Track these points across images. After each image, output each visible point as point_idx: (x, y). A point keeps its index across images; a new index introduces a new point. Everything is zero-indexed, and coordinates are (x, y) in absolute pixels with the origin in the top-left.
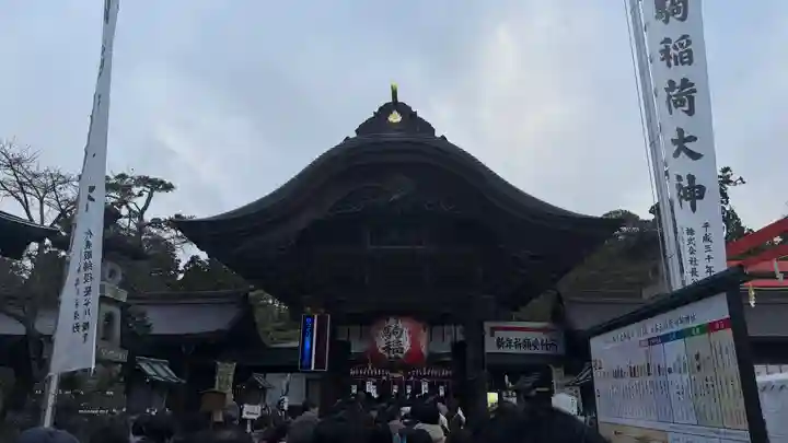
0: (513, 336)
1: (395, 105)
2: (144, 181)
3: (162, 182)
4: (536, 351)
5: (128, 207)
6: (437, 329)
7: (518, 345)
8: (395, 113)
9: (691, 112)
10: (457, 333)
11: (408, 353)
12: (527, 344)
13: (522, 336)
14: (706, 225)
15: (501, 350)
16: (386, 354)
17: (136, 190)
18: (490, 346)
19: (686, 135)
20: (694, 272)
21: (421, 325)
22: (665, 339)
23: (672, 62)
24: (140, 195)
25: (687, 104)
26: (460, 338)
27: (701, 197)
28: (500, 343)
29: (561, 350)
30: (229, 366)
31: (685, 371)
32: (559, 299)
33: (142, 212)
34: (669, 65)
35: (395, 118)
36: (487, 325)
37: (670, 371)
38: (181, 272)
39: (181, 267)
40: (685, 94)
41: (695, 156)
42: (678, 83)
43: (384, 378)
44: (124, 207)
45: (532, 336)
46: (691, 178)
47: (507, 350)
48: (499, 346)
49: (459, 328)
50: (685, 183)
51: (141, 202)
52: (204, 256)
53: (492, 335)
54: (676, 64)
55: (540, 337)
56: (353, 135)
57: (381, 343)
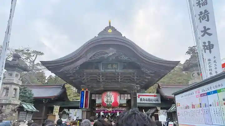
0: (145, 98)
1: (110, 27)
2: (35, 52)
3: (40, 52)
4: (152, 102)
5: (30, 60)
6: (122, 95)
7: (146, 100)
8: (110, 29)
9: (208, 20)
10: (128, 97)
11: (113, 103)
12: (149, 100)
13: (148, 97)
14: (215, 57)
15: (141, 102)
16: (107, 103)
17: (32, 55)
18: (138, 101)
19: (207, 28)
20: (211, 73)
21: (117, 94)
22: (209, 94)
23: (201, 5)
24: (33, 56)
25: (207, 18)
26: (129, 98)
27: (213, 48)
28: (141, 100)
29: (160, 102)
30: (58, 107)
31: (218, 105)
32: (159, 86)
33: (34, 61)
34: (200, 7)
35: (110, 31)
36: (138, 94)
37: (211, 105)
38: (47, 80)
39: (47, 79)
40: (206, 15)
41: (210, 34)
42: (203, 12)
43: (106, 111)
44: (28, 59)
45: (151, 98)
46: (209, 42)
47: (143, 102)
48: (141, 101)
49: (129, 95)
50: (207, 44)
51: (34, 58)
52: (53, 75)
53: (139, 98)
54: (203, 6)
55: (153, 98)
56: (97, 36)
57: (105, 100)
